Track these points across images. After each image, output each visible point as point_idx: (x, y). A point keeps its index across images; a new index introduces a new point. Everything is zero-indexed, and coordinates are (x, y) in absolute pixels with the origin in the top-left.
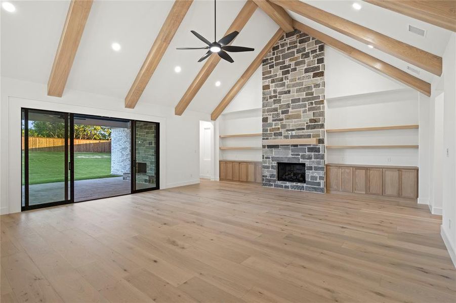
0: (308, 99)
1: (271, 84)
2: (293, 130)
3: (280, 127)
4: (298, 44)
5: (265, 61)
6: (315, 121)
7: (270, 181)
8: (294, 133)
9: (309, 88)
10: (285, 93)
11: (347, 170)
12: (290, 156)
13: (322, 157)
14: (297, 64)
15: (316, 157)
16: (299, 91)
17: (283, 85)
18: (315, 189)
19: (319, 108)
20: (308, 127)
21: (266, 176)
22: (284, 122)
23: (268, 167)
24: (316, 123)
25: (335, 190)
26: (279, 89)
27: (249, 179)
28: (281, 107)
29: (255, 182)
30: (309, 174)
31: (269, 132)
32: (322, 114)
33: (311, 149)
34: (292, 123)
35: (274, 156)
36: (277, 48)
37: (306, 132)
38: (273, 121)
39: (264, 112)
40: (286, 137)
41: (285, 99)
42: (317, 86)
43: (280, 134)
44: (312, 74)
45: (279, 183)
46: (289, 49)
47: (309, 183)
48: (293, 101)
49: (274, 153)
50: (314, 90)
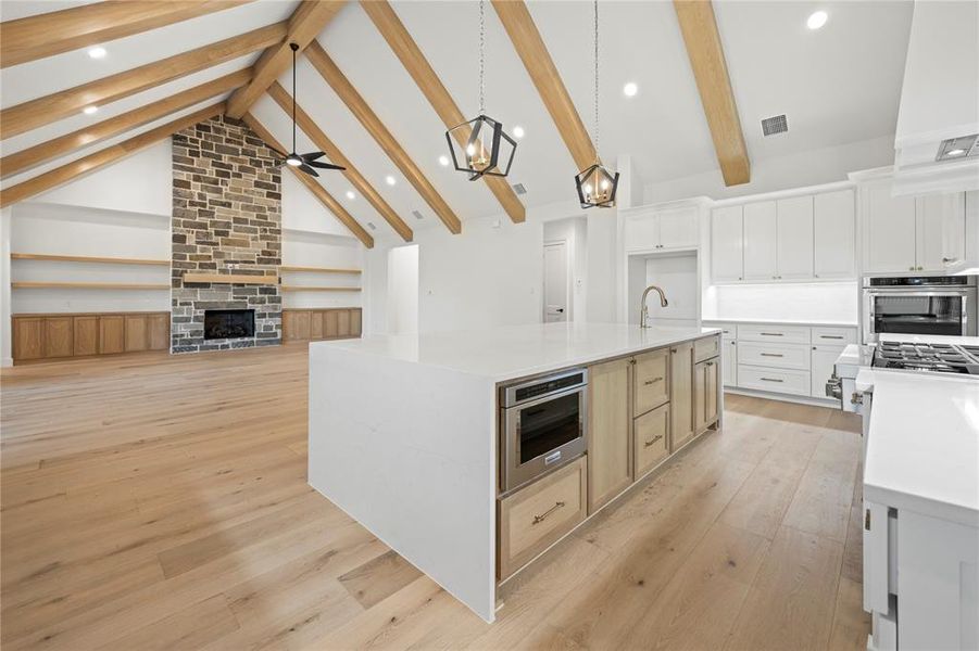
0: (260, 224)
1: (192, 183)
2: (236, 262)
3: (211, 254)
4: (245, 143)
5: (178, 139)
6: (270, 254)
7: (190, 342)
8: (237, 266)
9: (261, 209)
10: (223, 204)
11: (305, 315)
12: (231, 299)
13: (279, 301)
14: (242, 169)
15: (271, 301)
16: (246, 208)
17: (219, 191)
18: (271, 342)
19: (275, 239)
20: (260, 261)
21: (182, 335)
22: (220, 248)
23: (187, 320)
24: (270, 257)
25: (293, 339)
26: (210, 196)
27: (131, 346)
28: (214, 224)
29: (148, 350)
30: (260, 324)
31: (188, 261)
32: (279, 247)
33: (264, 291)
34: (234, 252)
35: (199, 300)
36: (207, 128)
37: (257, 267)
38: (198, 243)
39: (176, 224)
40: (224, 271)
41: (221, 214)
42: (272, 209)
43: (213, 266)
44: (265, 191)
45: (211, 342)
46: (228, 141)
47: (260, 335)
48: (237, 220)
49: (200, 296)
50: (268, 213)
